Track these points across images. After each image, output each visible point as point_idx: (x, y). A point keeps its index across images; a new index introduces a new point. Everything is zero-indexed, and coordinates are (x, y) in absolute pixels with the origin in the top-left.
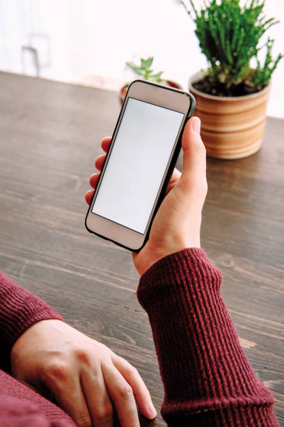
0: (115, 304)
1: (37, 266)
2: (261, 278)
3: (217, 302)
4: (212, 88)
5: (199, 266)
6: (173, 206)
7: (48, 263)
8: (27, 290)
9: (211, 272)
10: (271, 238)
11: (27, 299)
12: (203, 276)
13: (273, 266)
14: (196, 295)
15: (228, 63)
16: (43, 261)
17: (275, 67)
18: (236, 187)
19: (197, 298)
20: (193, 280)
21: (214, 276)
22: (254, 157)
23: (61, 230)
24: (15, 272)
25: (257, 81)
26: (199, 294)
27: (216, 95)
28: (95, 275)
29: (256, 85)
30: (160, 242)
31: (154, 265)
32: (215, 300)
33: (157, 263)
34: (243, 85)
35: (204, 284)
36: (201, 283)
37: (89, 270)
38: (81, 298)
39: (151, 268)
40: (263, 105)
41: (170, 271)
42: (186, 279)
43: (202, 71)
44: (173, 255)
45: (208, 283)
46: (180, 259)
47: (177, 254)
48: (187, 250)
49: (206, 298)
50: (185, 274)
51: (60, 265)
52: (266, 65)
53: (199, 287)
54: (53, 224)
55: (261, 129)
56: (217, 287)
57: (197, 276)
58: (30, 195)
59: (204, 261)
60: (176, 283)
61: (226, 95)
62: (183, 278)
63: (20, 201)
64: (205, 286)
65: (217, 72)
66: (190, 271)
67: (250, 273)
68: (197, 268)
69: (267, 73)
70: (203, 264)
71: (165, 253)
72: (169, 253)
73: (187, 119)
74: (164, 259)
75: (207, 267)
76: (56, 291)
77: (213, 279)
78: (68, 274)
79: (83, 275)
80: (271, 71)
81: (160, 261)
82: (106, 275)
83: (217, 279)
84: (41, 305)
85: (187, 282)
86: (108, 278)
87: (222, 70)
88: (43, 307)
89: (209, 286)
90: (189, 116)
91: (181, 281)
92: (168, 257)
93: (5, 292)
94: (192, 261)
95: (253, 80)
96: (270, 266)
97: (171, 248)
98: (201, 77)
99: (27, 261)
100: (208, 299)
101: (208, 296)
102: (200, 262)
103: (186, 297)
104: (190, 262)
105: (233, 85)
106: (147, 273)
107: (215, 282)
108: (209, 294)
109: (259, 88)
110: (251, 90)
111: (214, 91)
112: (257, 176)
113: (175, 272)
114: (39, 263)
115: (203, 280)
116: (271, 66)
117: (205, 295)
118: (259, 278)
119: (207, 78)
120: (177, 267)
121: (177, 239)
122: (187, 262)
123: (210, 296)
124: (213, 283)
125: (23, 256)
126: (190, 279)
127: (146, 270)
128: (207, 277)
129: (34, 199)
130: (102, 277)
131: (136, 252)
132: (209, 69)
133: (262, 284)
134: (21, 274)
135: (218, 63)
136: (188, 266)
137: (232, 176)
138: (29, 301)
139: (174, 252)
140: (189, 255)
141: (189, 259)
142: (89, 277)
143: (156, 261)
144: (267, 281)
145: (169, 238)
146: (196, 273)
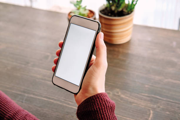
0: (67, 115)
1: (31, 97)
2: (133, 100)
3: (113, 118)
4: (109, 13)
5: (104, 102)
6: (92, 74)
7: (36, 95)
8: (26, 111)
9: (110, 104)
10: (136, 80)
11: (26, 115)
12: (106, 106)
13: (138, 94)
14: (104, 115)
15: (115, 2)
16: (34, 94)
17: (136, 3)
18: (120, 57)
19: (104, 117)
20: (102, 108)
21: (112, 106)
22: (128, 43)
23: (42, 79)
24: (21, 100)
25: (129, 9)
26: (105, 115)
27: (111, 16)
28: (58, 100)
29: (128, 12)
30: (86, 90)
31: (84, 101)
32: (112, 117)
33: (85, 100)
34: (122, 11)
35: (107, 110)
36: (106, 109)
37: (55, 98)
38: (52, 112)
39: (83, 102)
40: (132, 20)
41: (92, 104)
42: (99, 108)
43: (104, 5)
44: (93, 96)
45: (109, 109)
46: (96, 99)
47: (94, 96)
48: (99, 94)
49: (108, 117)
50: (98, 105)
51: (42, 96)
52: (132, 2)
53: (105, 111)
54: (38, 76)
55: (131, 30)
56: (113, 111)
57: (104, 106)
58: (28, 63)
59: (107, 98)
60: (94, 109)
61: (115, 16)
62: (97, 107)
63: (23, 66)
64: (108, 111)
65: (111, 6)
66: (101, 104)
67: (127, 98)
68: (104, 103)
69: (133, 6)
70: (107, 100)
71: (89, 95)
72: (91, 96)
73: (97, 33)
74: (88, 98)
75: (108, 102)
76: (40, 109)
77: (111, 107)
78: (45, 100)
79: (52, 101)
80: (135, 5)
81: (87, 99)
82: (63, 100)
83: (113, 107)
84: (32, 118)
85: (99, 109)
86: (64, 102)
87: (113, 5)
88: (34, 119)
89: (110, 110)
90: (98, 32)
91: (96, 108)
92: (90, 97)
93: (15, 112)
94: (102, 99)
95: (127, 9)
96: (136, 94)
97: (92, 93)
98: (104, 8)
99: (26, 95)
100: (109, 117)
101: (109, 116)
102: (105, 99)
103: (99, 116)
104: (100, 100)
105: (118, 11)
106: (81, 104)
107: (112, 109)
108: (109, 114)
109: (130, 12)
110: (126, 13)
111: (109, 14)
112: (130, 52)
113: (94, 104)
114: (32, 96)
115: (107, 108)
116: (134, 3)
117: (107, 115)
118: (132, 100)
119: (106, 8)
120: (95, 102)
121: (94, 89)
122: (99, 100)
123: (110, 116)
124: (111, 109)
125: (24, 92)
126: (100, 108)
127: (80, 103)
128: (109, 107)
129: (30, 65)
130: (61, 102)
131: (76, 94)
132: (107, 4)
133: (133, 103)
134: (24, 101)
135: (111, 2)
136: (100, 102)
137: (118, 52)
138: (27, 116)
139: (93, 95)
140: (100, 97)
141: (100, 98)
142: (55, 102)
143: (85, 99)
144: (136, 101)
145: (90, 89)
146: (103, 105)
